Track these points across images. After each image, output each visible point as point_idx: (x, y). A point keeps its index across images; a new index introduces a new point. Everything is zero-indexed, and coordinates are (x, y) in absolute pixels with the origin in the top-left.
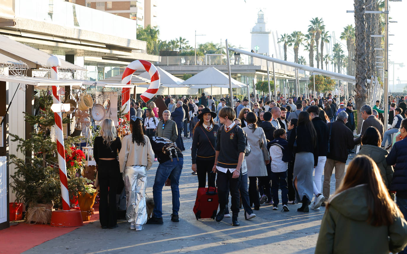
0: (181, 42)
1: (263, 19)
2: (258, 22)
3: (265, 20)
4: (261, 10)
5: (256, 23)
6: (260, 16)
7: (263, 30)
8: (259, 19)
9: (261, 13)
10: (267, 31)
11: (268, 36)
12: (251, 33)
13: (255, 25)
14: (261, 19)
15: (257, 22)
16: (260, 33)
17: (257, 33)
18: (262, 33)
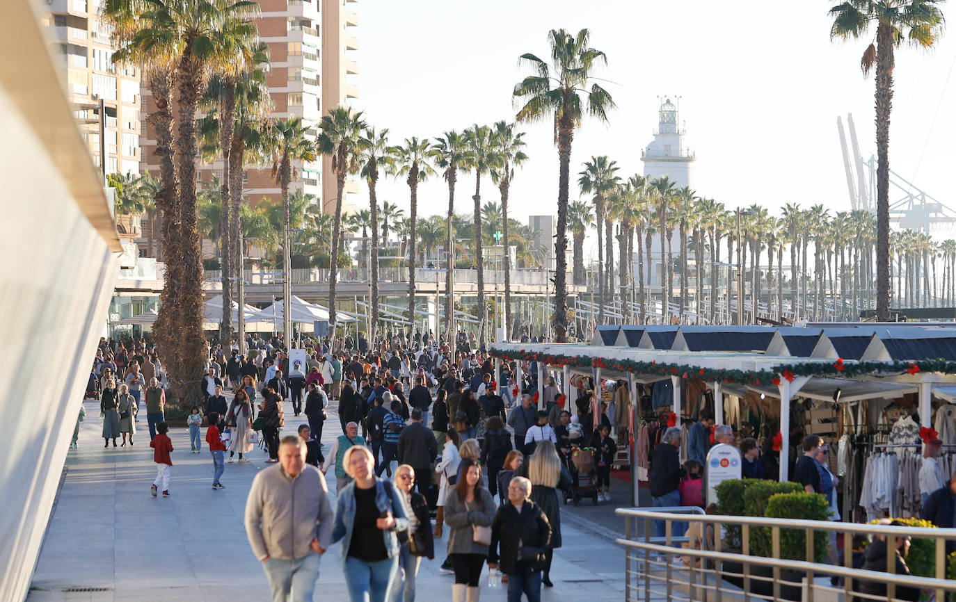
0: (386, 213)
1: (674, 123)
2: (662, 133)
3: (680, 127)
4: (668, 101)
5: (655, 133)
6: (665, 115)
7: (673, 154)
8: (664, 123)
9: (668, 108)
10: (684, 154)
11: (687, 168)
12: (642, 159)
13: (653, 139)
14: (668, 124)
15: (657, 131)
16: (664, 161)
17: (658, 160)
18: (669, 161)
